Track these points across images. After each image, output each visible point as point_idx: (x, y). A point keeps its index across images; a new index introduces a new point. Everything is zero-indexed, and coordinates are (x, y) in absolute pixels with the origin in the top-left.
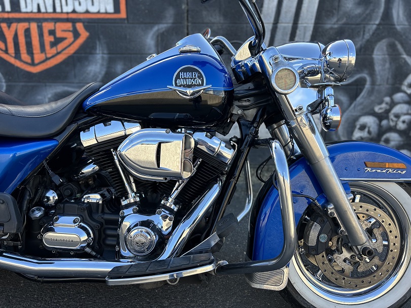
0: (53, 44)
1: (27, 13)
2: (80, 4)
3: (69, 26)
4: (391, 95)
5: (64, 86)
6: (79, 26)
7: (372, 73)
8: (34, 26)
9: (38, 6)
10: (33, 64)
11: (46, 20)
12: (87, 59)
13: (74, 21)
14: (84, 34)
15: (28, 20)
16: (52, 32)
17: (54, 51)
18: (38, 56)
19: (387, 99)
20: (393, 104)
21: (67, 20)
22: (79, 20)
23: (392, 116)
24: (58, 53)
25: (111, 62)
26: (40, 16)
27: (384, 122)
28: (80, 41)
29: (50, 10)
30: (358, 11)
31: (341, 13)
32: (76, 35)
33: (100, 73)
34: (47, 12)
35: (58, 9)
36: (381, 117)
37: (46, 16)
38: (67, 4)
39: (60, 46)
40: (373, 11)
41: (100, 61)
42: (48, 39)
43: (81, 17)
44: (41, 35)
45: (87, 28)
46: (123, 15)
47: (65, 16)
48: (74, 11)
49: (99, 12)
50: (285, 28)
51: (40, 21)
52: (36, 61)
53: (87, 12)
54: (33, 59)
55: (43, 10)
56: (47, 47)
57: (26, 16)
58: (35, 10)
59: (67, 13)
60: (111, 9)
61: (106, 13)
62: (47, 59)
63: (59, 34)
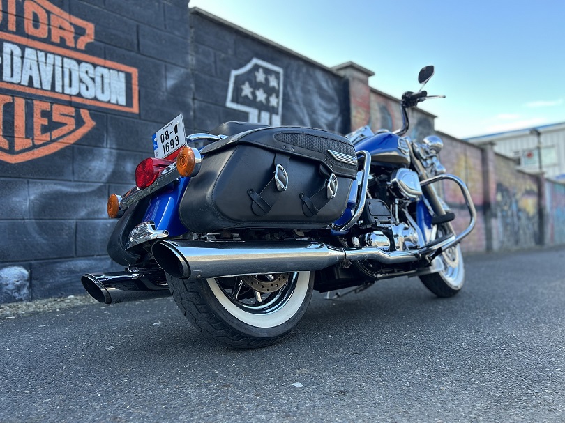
0: (45, 129)
1: (12, 83)
2: (87, 89)
3: (71, 110)
5: (55, 184)
6: (85, 113)
8: (20, 104)
9: (31, 78)
10: (11, 151)
11: (40, 98)
12: (91, 152)
13: (78, 107)
14: (90, 124)
15: (13, 94)
16: (46, 114)
17: (46, 137)
18: (21, 142)
21: (70, 104)
22: (85, 107)
24: (52, 141)
25: (120, 158)
26: (32, 91)
28: (83, 131)
29: (47, 86)
32: (80, 122)
33: (106, 171)
34: (42, 89)
35: (59, 89)
37: (40, 93)
38: (70, 86)
39: (56, 133)
41: (107, 156)
42: (39, 121)
43: (88, 102)
44: (29, 115)
45: (93, 117)
46: (135, 109)
47: (67, 98)
48: (79, 95)
49: (109, 102)
51: (30, 99)
52: (17, 148)
53: (95, 99)
54: (12, 144)
55: (36, 84)
56: (37, 131)
57: (11, 87)
58: (25, 82)
59: (71, 96)
60: (123, 101)
61: (117, 104)
62: (34, 147)
63: (56, 118)
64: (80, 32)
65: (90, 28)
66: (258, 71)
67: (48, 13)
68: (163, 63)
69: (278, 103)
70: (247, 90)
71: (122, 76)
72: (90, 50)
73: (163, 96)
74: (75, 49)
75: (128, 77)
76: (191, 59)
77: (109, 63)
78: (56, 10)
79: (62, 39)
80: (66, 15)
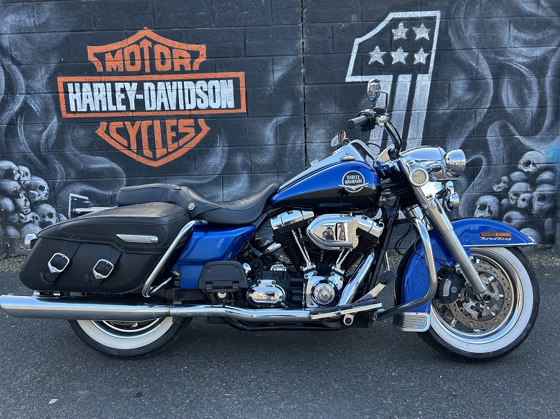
0: (175, 140)
1: (151, 111)
2: (202, 102)
3: (191, 121)
4: (508, 174)
5: (183, 178)
6: (201, 122)
7: (487, 154)
8: (157, 123)
9: (162, 104)
10: (154, 159)
11: (170, 117)
12: (207, 152)
13: (196, 118)
14: (206, 129)
15: (152, 118)
16: (174, 129)
17: (176, 145)
18: (160, 152)
19: (505, 178)
20: (511, 183)
21: (190, 117)
22: (201, 116)
23: (511, 195)
24: (180, 148)
25: (231, 154)
26: (164, 113)
27: (504, 201)
28: (201, 135)
29: (173, 107)
30: (468, 97)
31: (452, 99)
32: (198, 129)
33: (220, 165)
34: (170, 110)
35: (182, 107)
36: (500, 196)
37: (169, 113)
38: (190, 103)
39: (182, 142)
40: (483, 96)
41: (221, 154)
42: (171, 135)
43: (204, 113)
44: (164, 131)
45: (208, 123)
46: (243, 109)
47: (187, 113)
48: (197, 108)
49: (220, 108)
50: (399, 115)
51: (163, 119)
52: (158, 156)
53: (209, 108)
54: (154, 154)
55: (167, 108)
56: (169, 142)
57: (150, 114)
58: (159, 109)
59: (190, 110)
60: (231, 104)
61: (227, 108)
62: (169, 153)
63: (181, 130)
64: (195, 55)
65: (202, 49)
66: (396, 27)
67: (171, 49)
68: (270, 58)
69: (428, 59)
70: (377, 56)
71: (231, 82)
72: (204, 68)
73: (269, 90)
74: (192, 72)
75: (236, 82)
76: (302, 42)
77: (219, 75)
78: (176, 44)
79: (182, 67)
80: (184, 46)
